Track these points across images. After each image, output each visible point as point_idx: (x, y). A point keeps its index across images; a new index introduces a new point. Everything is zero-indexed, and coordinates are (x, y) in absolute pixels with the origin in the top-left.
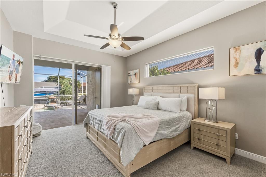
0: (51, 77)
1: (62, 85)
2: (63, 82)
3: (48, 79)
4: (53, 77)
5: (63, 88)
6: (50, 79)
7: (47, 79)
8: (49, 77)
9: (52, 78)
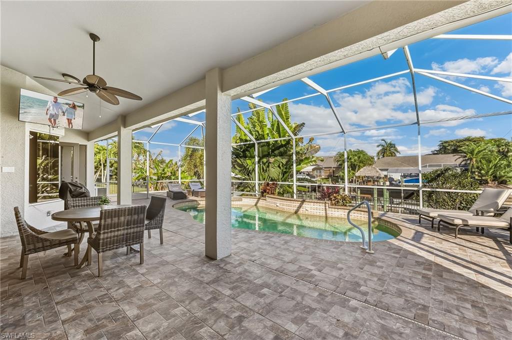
0: (446, 142)
1: (474, 159)
2: (476, 152)
3: (440, 149)
4: (452, 143)
5: (475, 166)
6: (445, 148)
7: (437, 148)
8: (442, 143)
9: (449, 145)
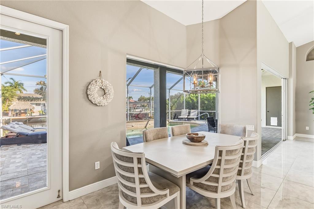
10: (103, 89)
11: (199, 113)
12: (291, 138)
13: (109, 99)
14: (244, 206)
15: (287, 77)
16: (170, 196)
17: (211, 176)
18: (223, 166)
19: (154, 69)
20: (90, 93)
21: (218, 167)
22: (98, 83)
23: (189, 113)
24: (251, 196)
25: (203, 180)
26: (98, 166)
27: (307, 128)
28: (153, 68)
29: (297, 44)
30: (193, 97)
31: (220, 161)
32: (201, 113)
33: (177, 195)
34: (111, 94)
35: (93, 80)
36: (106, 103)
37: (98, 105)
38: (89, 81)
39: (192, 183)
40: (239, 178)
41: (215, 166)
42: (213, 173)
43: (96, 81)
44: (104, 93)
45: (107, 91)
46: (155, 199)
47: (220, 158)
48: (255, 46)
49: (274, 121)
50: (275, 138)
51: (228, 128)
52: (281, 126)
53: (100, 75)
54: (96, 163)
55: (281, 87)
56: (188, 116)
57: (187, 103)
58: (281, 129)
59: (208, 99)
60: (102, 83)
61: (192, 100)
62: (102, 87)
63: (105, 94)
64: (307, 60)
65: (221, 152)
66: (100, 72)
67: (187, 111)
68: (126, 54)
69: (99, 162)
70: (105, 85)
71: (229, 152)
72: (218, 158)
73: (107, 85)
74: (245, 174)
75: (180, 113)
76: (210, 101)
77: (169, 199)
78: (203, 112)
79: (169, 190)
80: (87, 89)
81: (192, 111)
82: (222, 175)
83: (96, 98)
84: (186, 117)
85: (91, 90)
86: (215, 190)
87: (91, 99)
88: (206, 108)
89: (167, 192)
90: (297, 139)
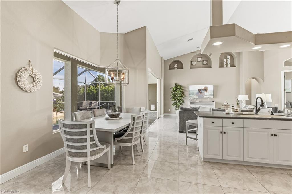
10: (32, 77)
11: (100, 103)
12: (162, 116)
13: (38, 86)
14: (143, 151)
15: (160, 78)
16: (106, 149)
17: (129, 133)
18: (135, 126)
19: (65, 62)
20: (20, 80)
21: (133, 127)
22: (29, 71)
23: (91, 104)
24: (145, 146)
25: (124, 137)
26: (26, 149)
27: (169, 110)
28: (64, 60)
29: (165, 58)
30: (93, 89)
31: (134, 123)
32: (101, 103)
33: (109, 148)
34: (41, 82)
35: (22, 68)
36: (36, 90)
37: (28, 91)
38: (18, 68)
39: (116, 141)
40: (141, 135)
41: (131, 127)
42: (130, 131)
43: (26, 69)
44: (32, 81)
45: (36, 79)
46: (98, 151)
47: (134, 121)
48: (145, 58)
49: (153, 107)
50: (154, 117)
51: (131, 109)
52: (157, 110)
53: (29, 64)
54: (24, 146)
55: (157, 84)
56: (90, 106)
57: (88, 94)
58: (157, 112)
59: (107, 92)
60: (32, 71)
61: (92, 92)
62: (32, 75)
63: (34, 81)
64: (169, 69)
65: (134, 118)
66: (29, 61)
67: (88, 102)
68: (53, 48)
69: (27, 145)
70: (35, 73)
71: (138, 118)
72: (133, 121)
73: (37, 74)
74: (143, 133)
75: (81, 104)
76: (109, 93)
77: (105, 151)
78: (103, 102)
79: (105, 145)
80: (16, 75)
81: (93, 102)
82: (135, 131)
83: (26, 85)
84: (88, 107)
85: (22, 77)
86: (130, 141)
87: (21, 85)
88: (105, 99)
89: (104, 146)
90: (165, 117)
